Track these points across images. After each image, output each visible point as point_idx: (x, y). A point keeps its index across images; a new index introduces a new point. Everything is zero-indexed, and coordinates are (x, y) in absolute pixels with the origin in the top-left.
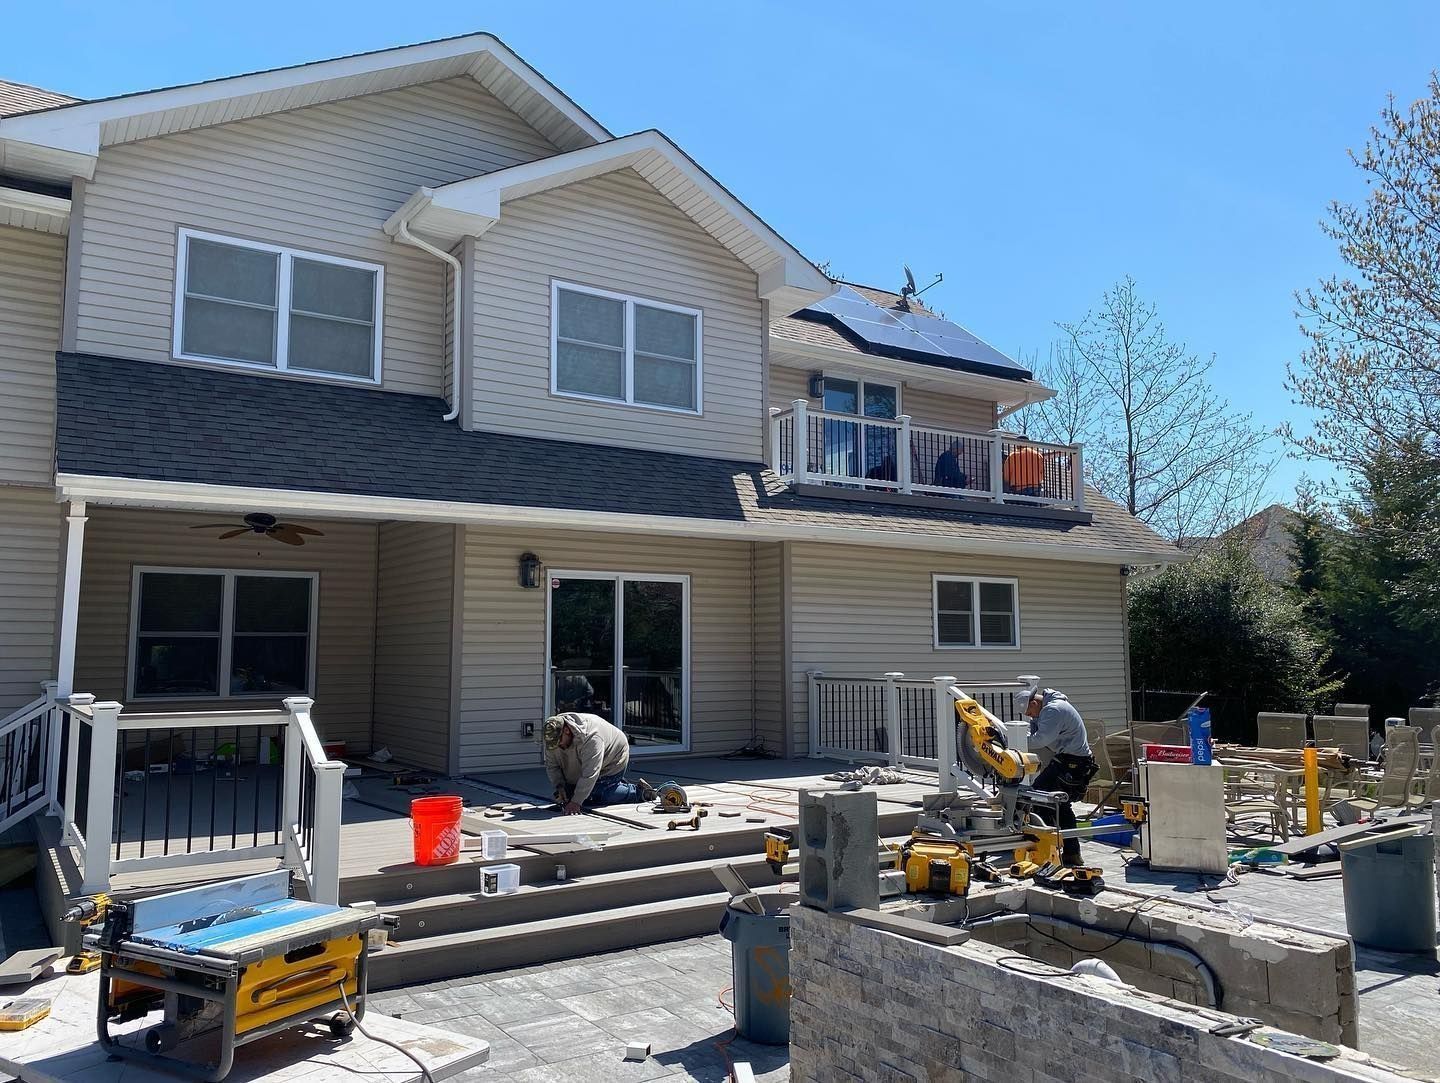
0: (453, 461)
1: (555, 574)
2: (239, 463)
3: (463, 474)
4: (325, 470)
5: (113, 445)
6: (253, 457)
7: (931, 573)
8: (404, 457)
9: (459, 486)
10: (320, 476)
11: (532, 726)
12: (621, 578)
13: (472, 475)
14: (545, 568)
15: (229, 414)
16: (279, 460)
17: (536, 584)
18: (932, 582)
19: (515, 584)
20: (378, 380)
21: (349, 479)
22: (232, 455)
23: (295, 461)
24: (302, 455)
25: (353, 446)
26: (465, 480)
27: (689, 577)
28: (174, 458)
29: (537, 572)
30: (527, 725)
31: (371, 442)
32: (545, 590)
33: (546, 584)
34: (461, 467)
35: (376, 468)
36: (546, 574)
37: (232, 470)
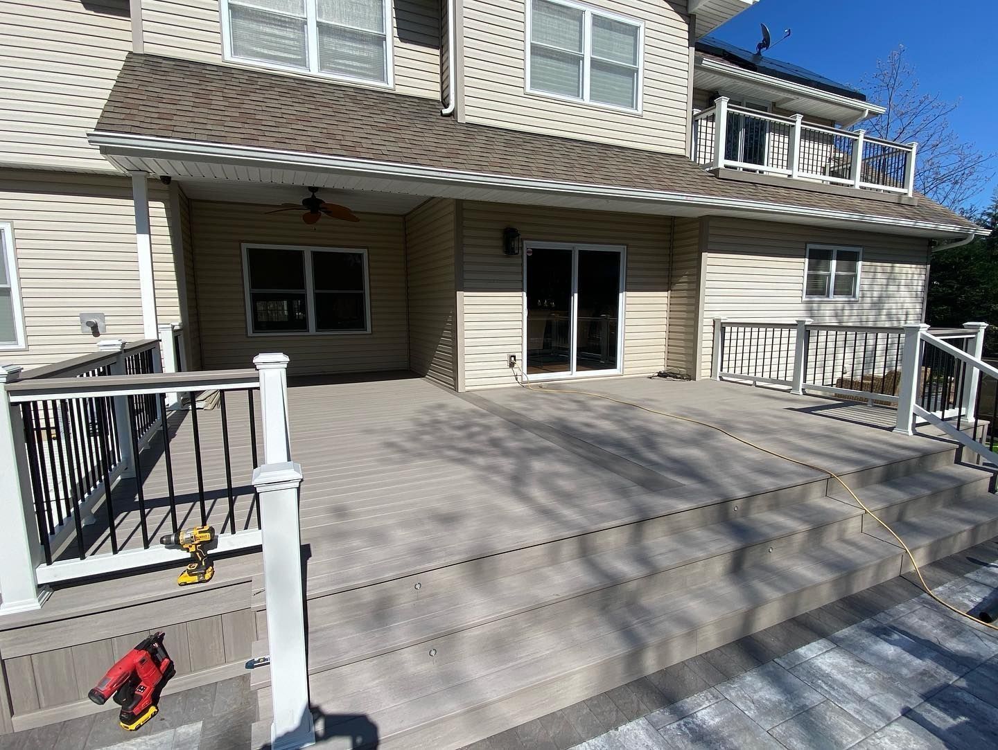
0: (450, 142)
1: (529, 245)
2: (267, 134)
3: (460, 152)
4: (343, 143)
5: (156, 115)
6: (281, 129)
7: (806, 243)
8: (410, 137)
9: (456, 160)
10: (339, 147)
11: (514, 357)
12: (577, 248)
13: (467, 153)
14: (522, 240)
15: (265, 100)
16: (304, 133)
17: (516, 252)
18: (805, 249)
19: (500, 252)
20: (391, 85)
21: (364, 150)
22: (263, 128)
23: (319, 135)
24: (325, 131)
25: (369, 127)
26: (461, 157)
27: (626, 247)
28: (209, 127)
29: (516, 243)
30: (512, 356)
31: (385, 125)
32: (522, 257)
33: (523, 253)
34: (458, 147)
35: (386, 143)
36: (522, 244)
37: (260, 138)
